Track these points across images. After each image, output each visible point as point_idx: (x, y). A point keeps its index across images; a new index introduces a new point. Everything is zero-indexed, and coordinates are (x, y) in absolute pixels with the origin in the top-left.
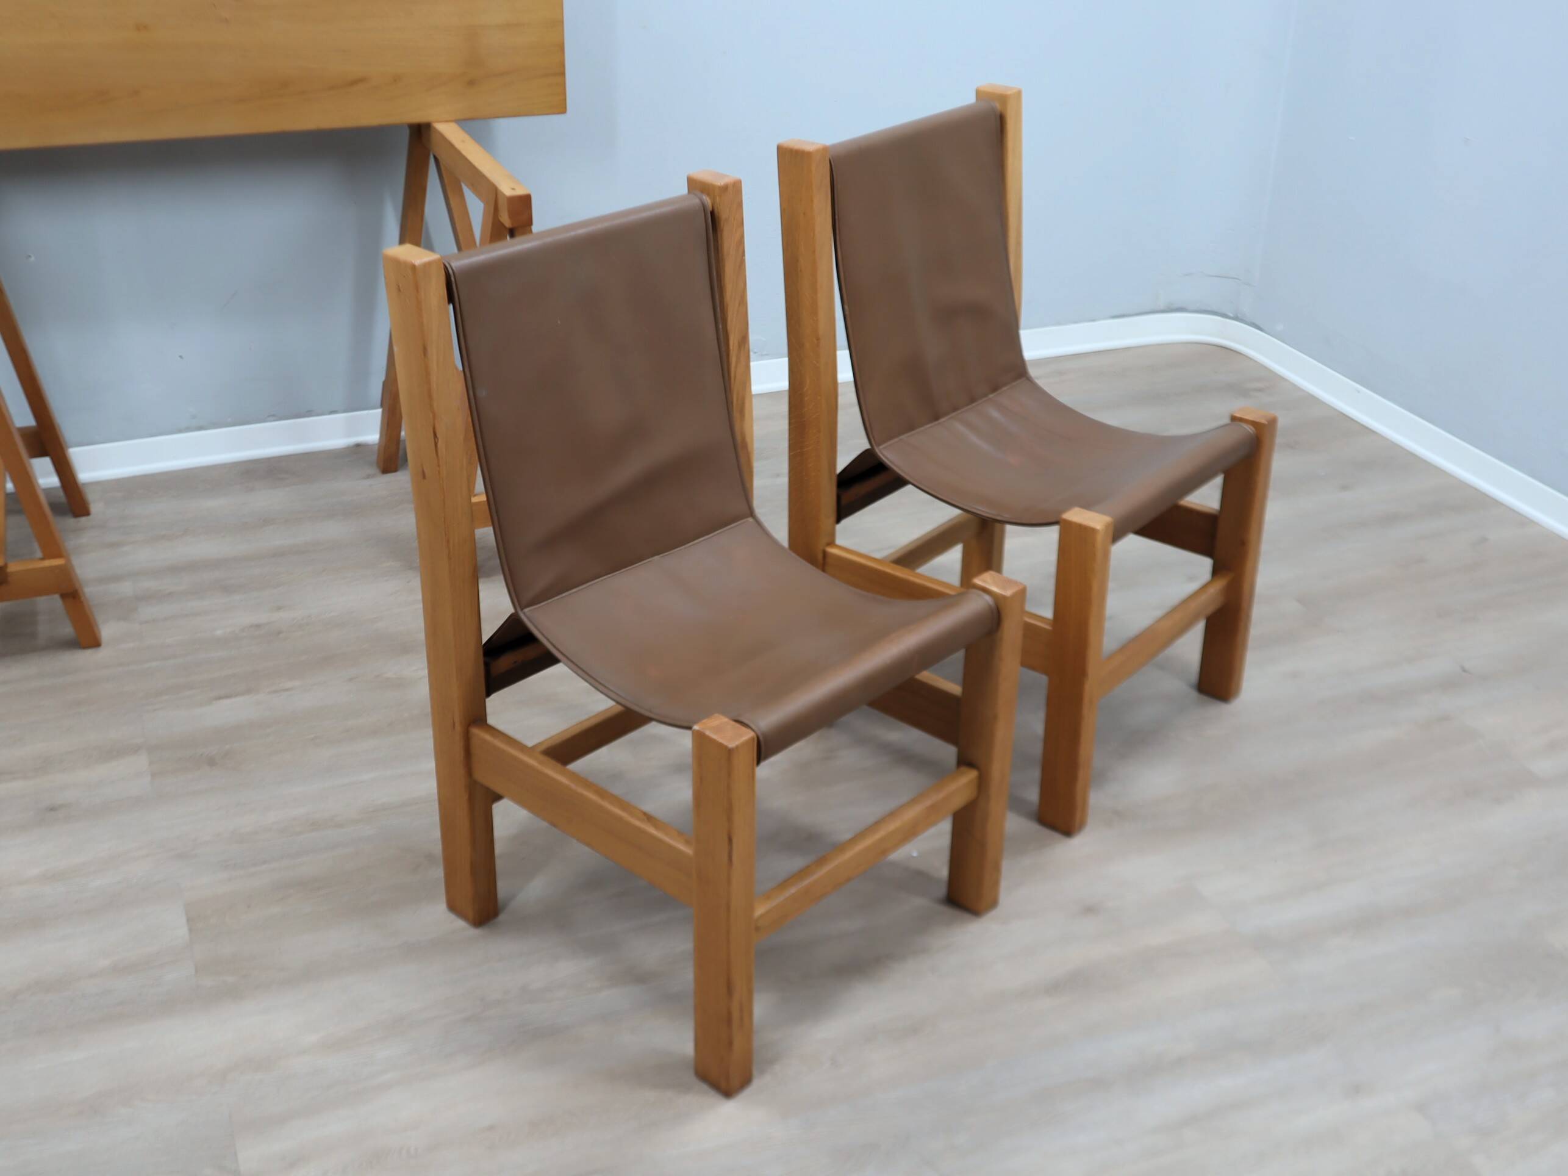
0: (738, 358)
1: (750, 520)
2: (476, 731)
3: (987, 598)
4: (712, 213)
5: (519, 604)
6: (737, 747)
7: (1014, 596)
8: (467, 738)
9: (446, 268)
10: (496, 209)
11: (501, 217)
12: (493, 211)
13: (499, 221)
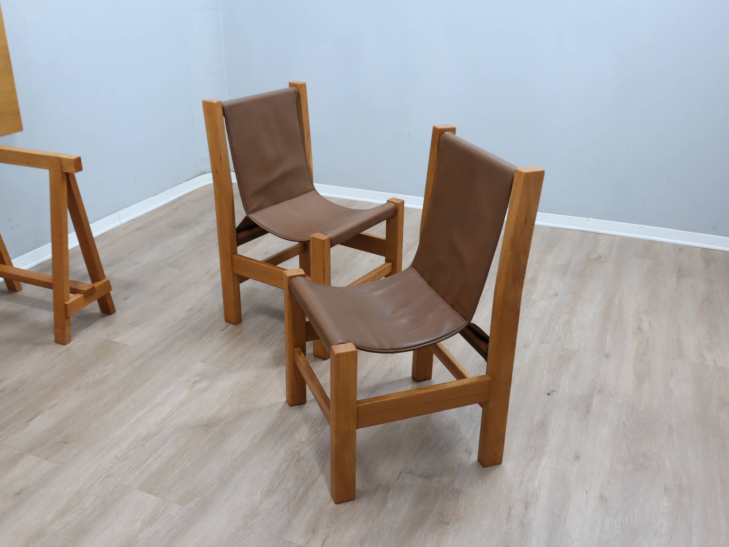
0: (307, 140)
1: (314, 191)
2: (234, 256)
3: (392, 204)
4: (298, 93)
5: (248, 213)
6: (325, 240)
7: (401, 203)
8: (232, 258)
9: (222, 105)
10: (62, 167)
11: (65, 170)
12: (60, 168)
13: (64, 172)
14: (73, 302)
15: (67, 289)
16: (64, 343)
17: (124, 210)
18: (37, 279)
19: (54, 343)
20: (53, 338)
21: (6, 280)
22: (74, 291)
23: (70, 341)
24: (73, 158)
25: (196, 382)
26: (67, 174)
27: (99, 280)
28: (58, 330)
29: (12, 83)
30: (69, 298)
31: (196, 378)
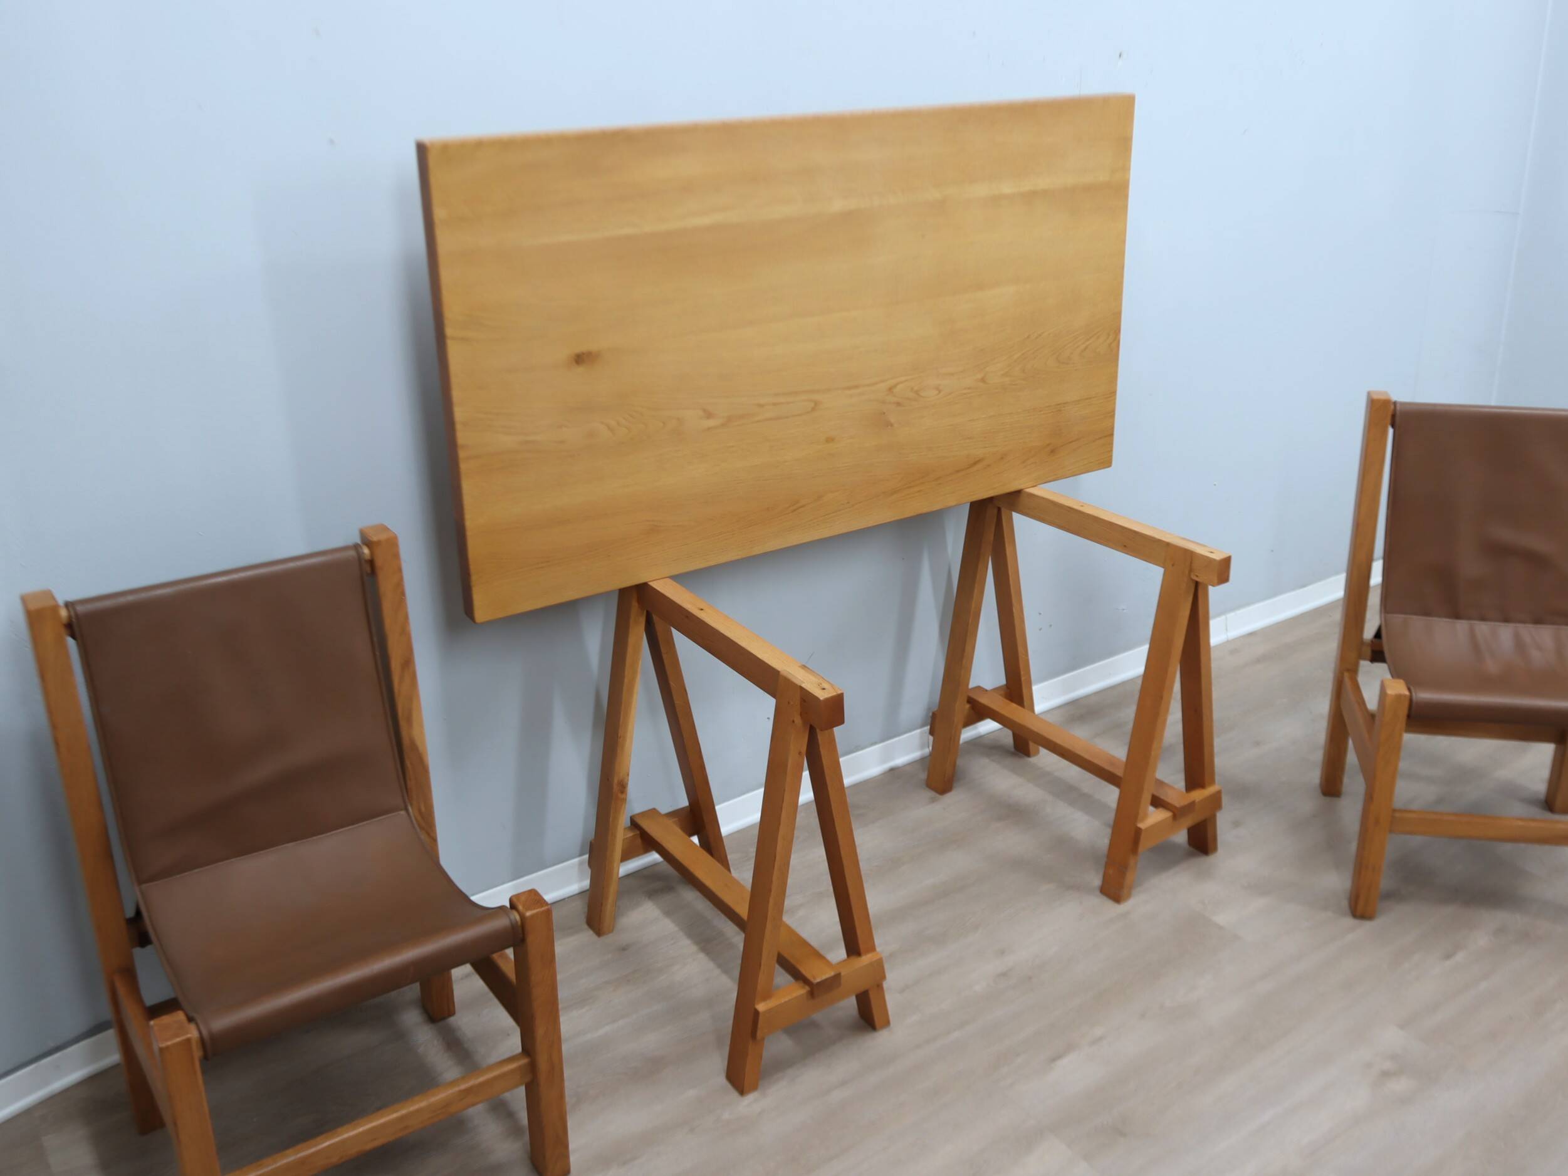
10: (1191, 571)
11: (1197, 576)
12: (1187, 572)
13: (1193, 580)
14: (1153, 826)
15: (1146, 797)
16: (1117, 898)
17: (1238, 612)
18: (1087, 756)
19: (1098, 893)
20: (1097, 881)
21: (1016, 737)
22: (1157, 802)
23: (1129, 896)
24: (1217, 556)
25: (1386, 1075)
26: (1197, 584)
27: (1202, 786)
28: (1111, 872)
29: (1113, 378)
30: (1146, 816)
31: (1388, 1065)
